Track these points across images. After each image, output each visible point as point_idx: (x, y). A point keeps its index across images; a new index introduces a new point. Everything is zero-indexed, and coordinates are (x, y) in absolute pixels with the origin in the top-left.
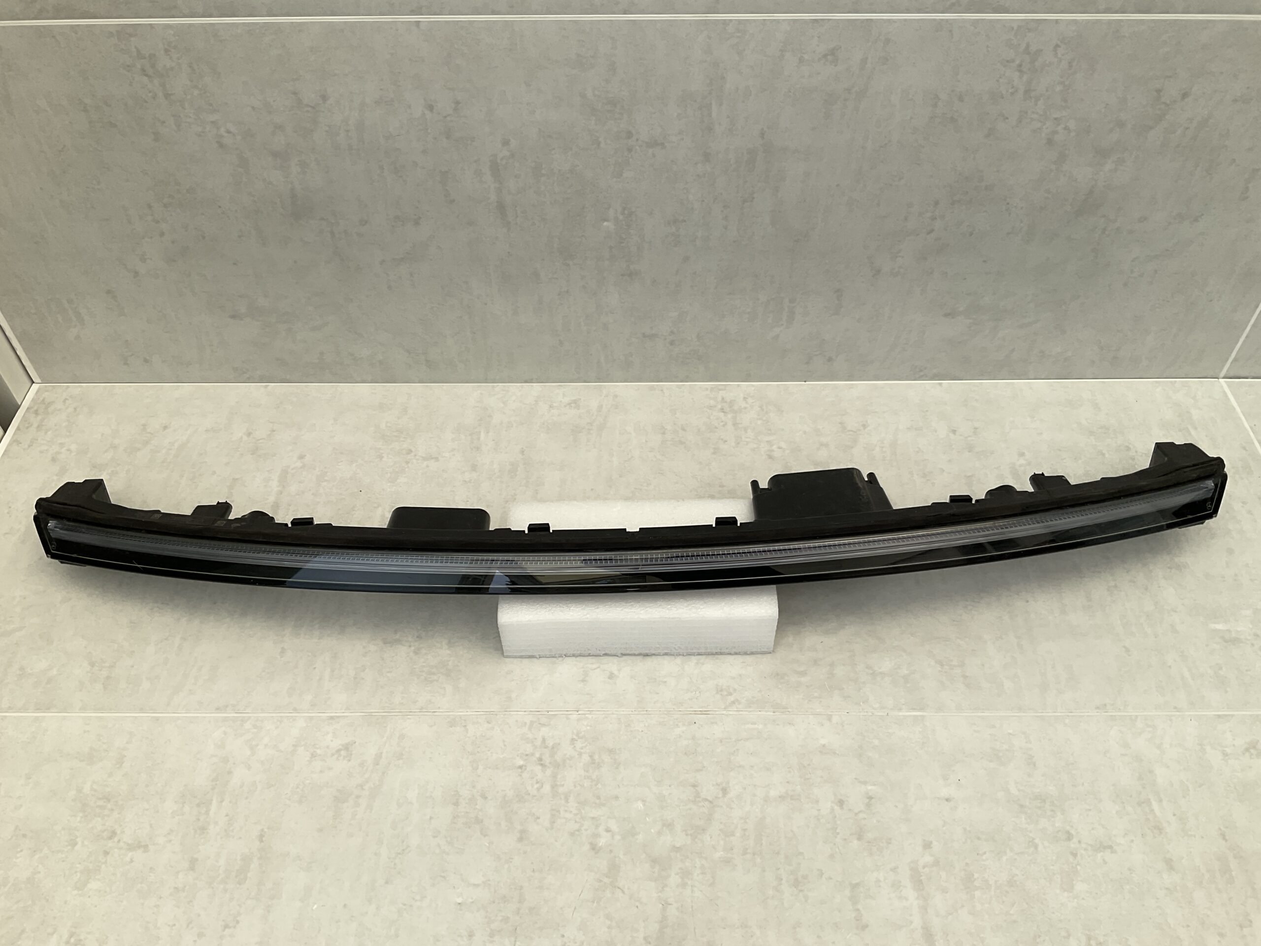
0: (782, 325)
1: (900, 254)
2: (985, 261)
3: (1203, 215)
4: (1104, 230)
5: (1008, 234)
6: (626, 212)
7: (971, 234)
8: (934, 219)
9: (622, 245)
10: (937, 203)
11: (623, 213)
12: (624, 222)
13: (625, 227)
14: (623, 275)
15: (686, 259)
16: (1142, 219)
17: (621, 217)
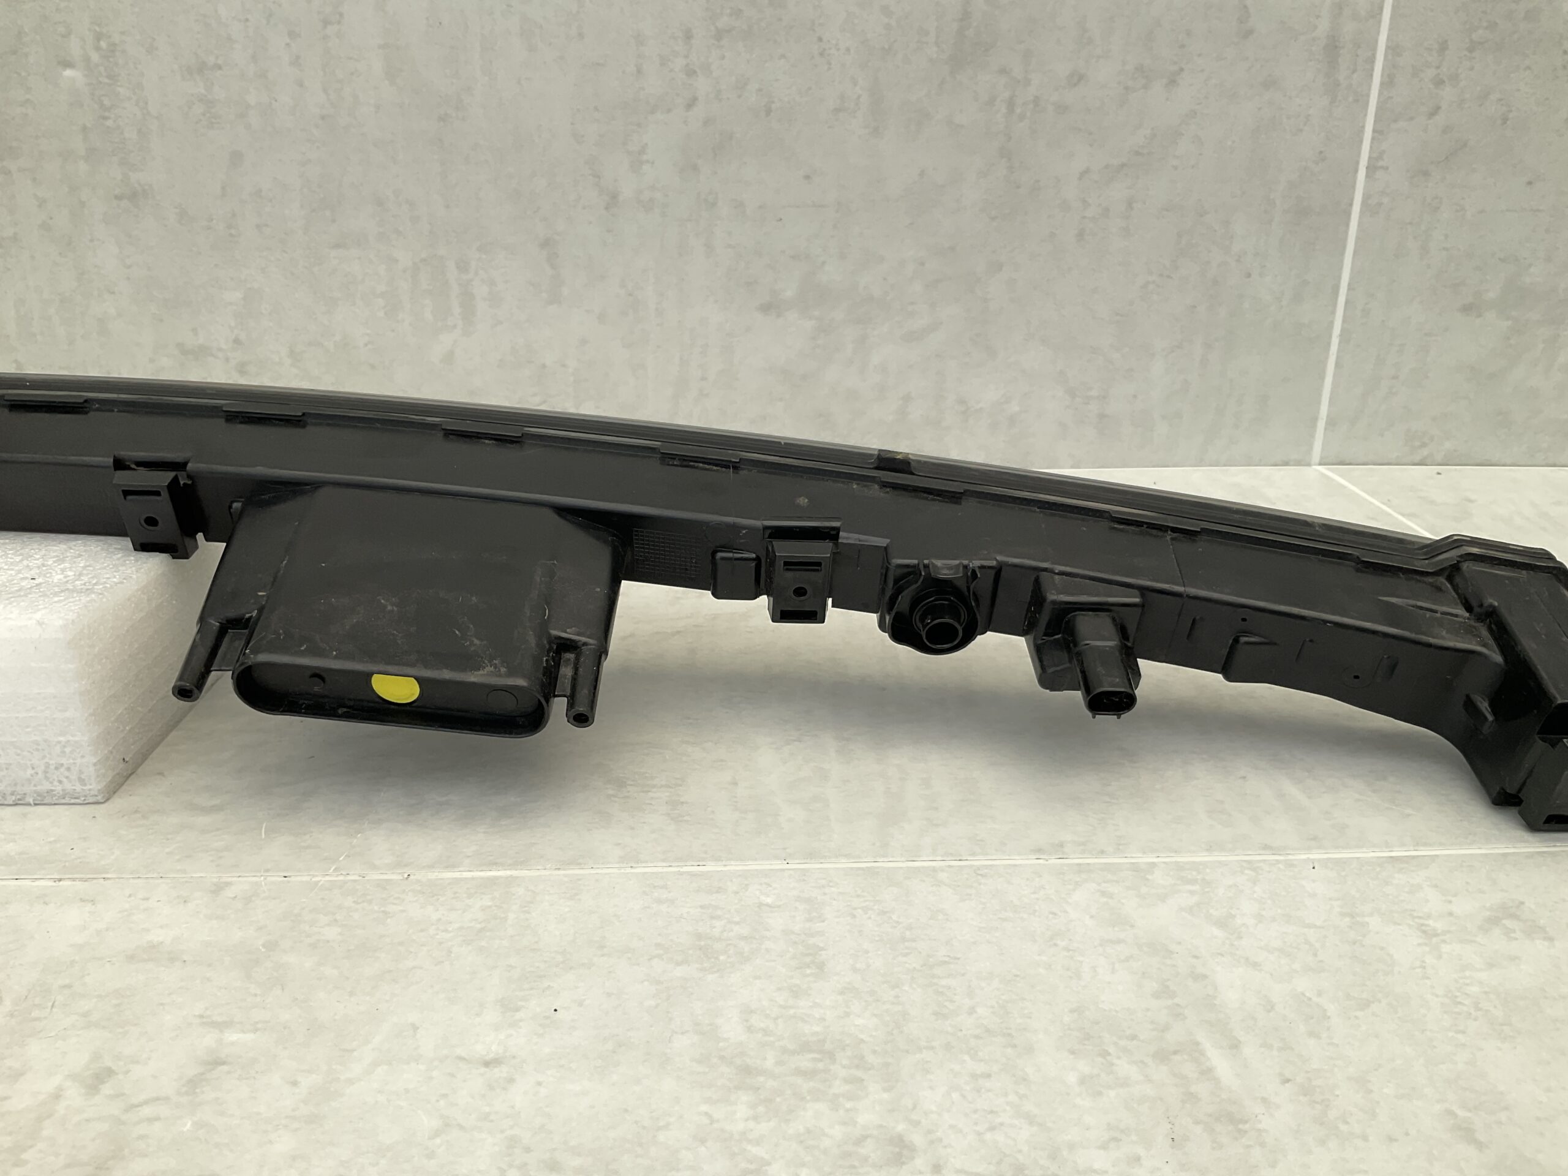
0: (455, 326)
1: (645, 157)
2: (807, 177)
3: (1182, 70)
4: (1011, 104)
5: (837, 110)
6: (103, 44)
7: (768, 112)
8: (690, 72)
9: (109, 123)
10: (688, 36)
11: (98, 49)
12: (102, 69)
13: (106, 81)
14: (118, 198)
15: (236, 158)
16: (1077, 79)
17: (95, 57)
